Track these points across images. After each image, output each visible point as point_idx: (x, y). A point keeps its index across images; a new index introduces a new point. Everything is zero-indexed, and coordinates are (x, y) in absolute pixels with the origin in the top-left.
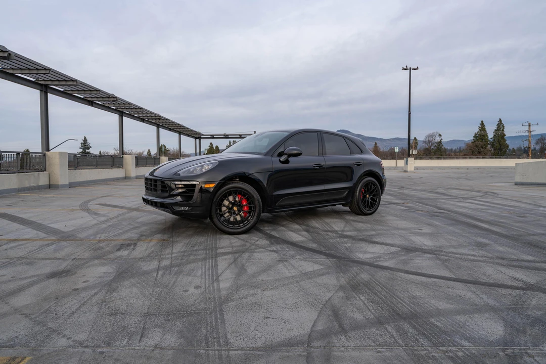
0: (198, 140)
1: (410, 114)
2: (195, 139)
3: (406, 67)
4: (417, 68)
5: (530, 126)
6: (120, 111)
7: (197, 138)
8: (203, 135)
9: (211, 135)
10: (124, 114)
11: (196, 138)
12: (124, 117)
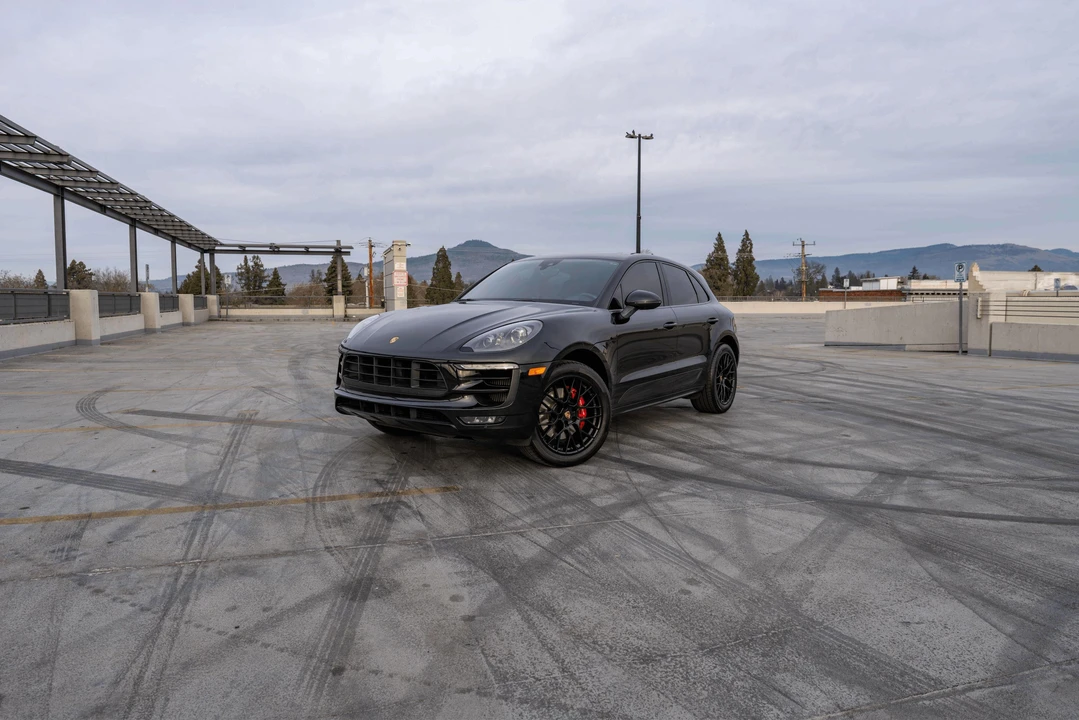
0: (207, 256)
1: (639, 219)
2: (202, 254)
3: (633, 132)
4: (651, 137)
5: (803, 246)
6: (57, 187)
7: (206, 251)
8: (222, 245)
9: (240, 246)
10: (66, 195)
11: (203, 251)
12: (66, 201)
